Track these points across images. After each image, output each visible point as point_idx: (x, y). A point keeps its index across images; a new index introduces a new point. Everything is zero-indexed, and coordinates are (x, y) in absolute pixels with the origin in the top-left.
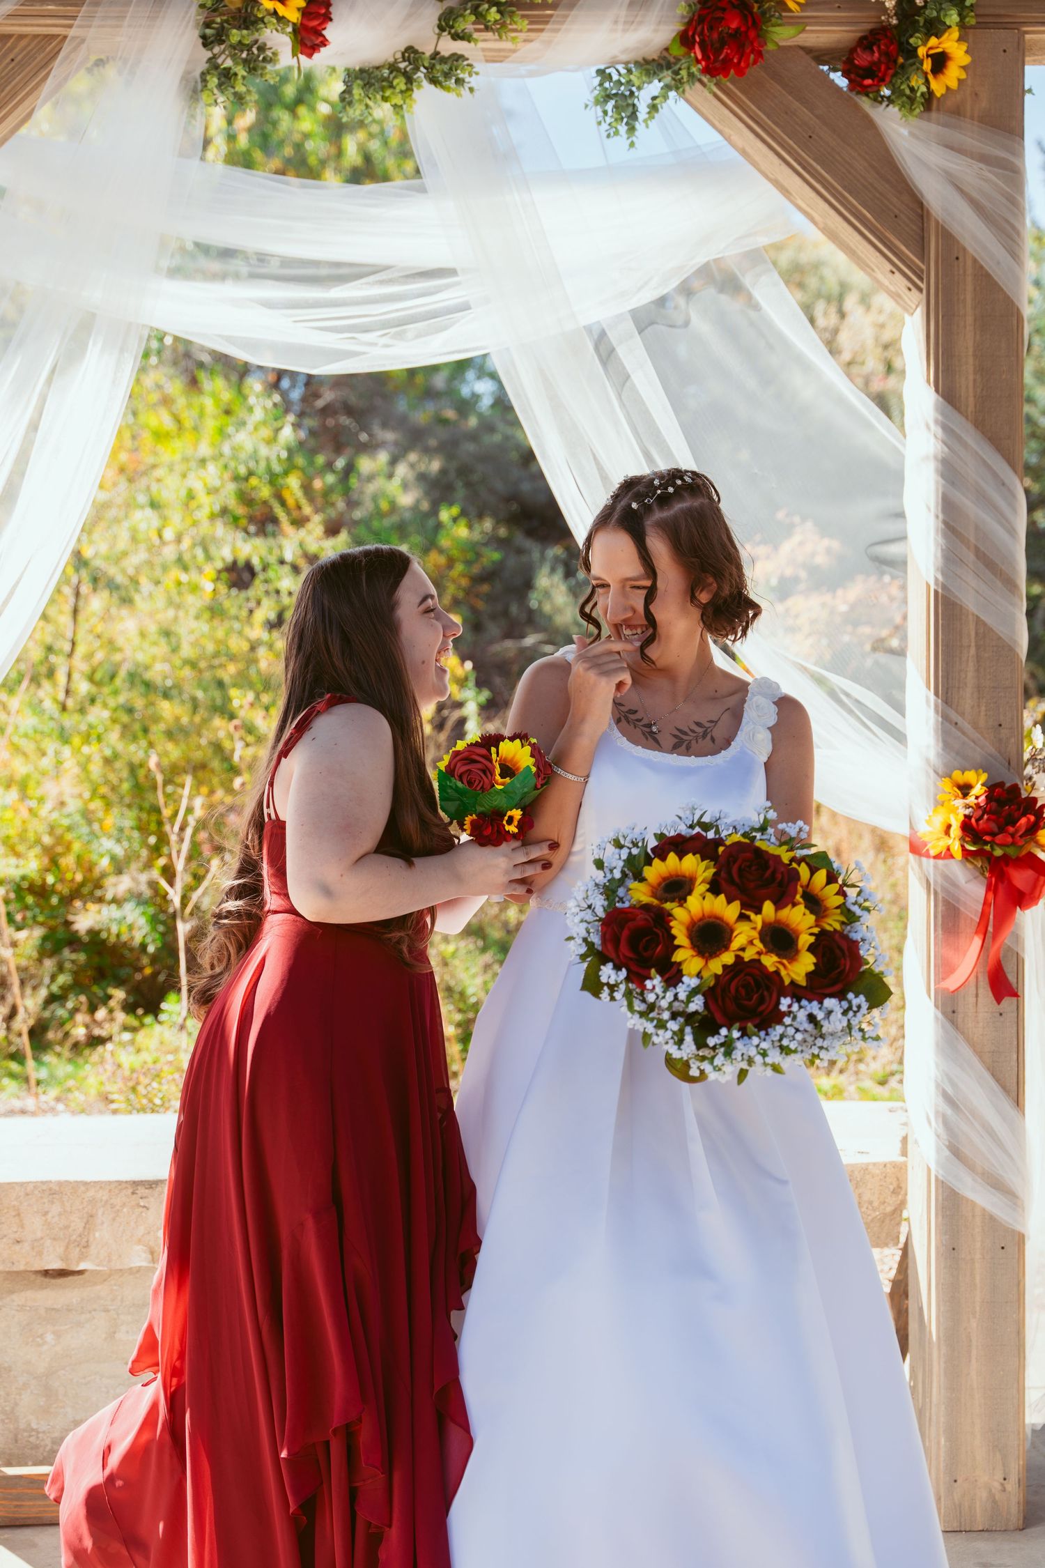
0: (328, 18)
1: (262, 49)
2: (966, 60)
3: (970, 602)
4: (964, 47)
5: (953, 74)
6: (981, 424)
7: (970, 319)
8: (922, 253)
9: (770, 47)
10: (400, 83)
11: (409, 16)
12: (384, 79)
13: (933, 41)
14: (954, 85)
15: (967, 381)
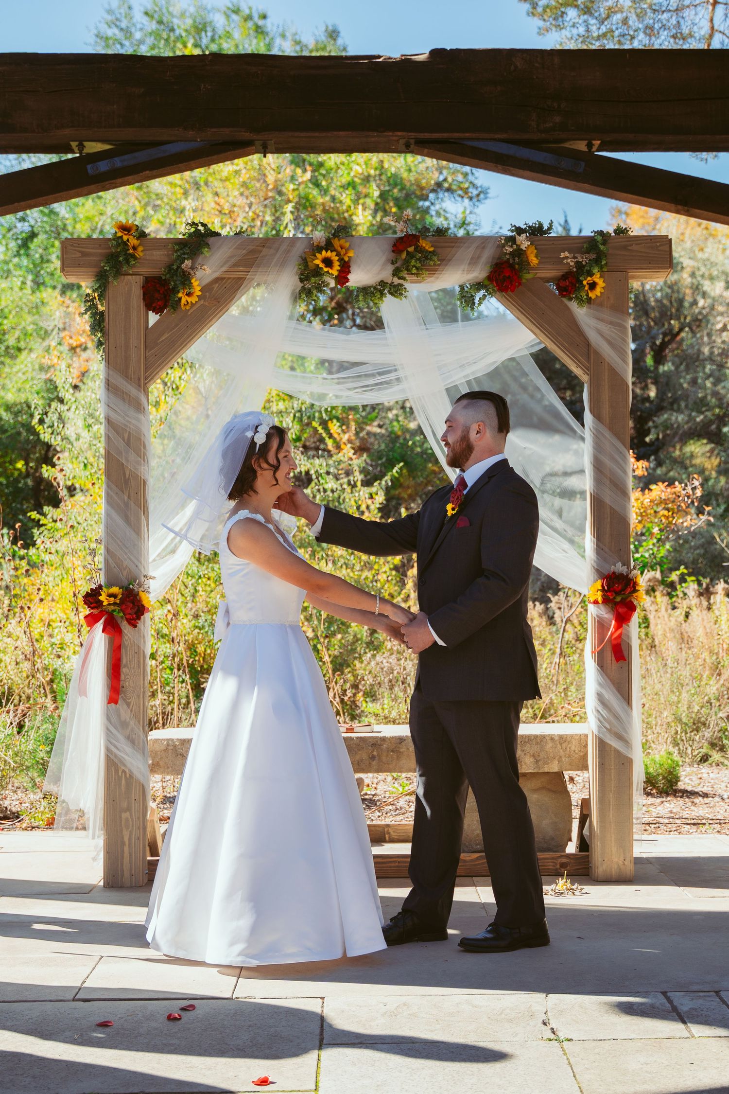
0: (349, 272)
1: (323, 282)
2: (604, 285)
3: (607, 500)
4: (602, 280)
5: (598, 291)
6: (611, 429)
7: (607, 387)
8: (588, 359)
9: (524, 281)
10: (378, 295)
11: (381, 270)
12: (372, 293)
13: (589, 278)
14: (599, 294)
15: (606, 411)
